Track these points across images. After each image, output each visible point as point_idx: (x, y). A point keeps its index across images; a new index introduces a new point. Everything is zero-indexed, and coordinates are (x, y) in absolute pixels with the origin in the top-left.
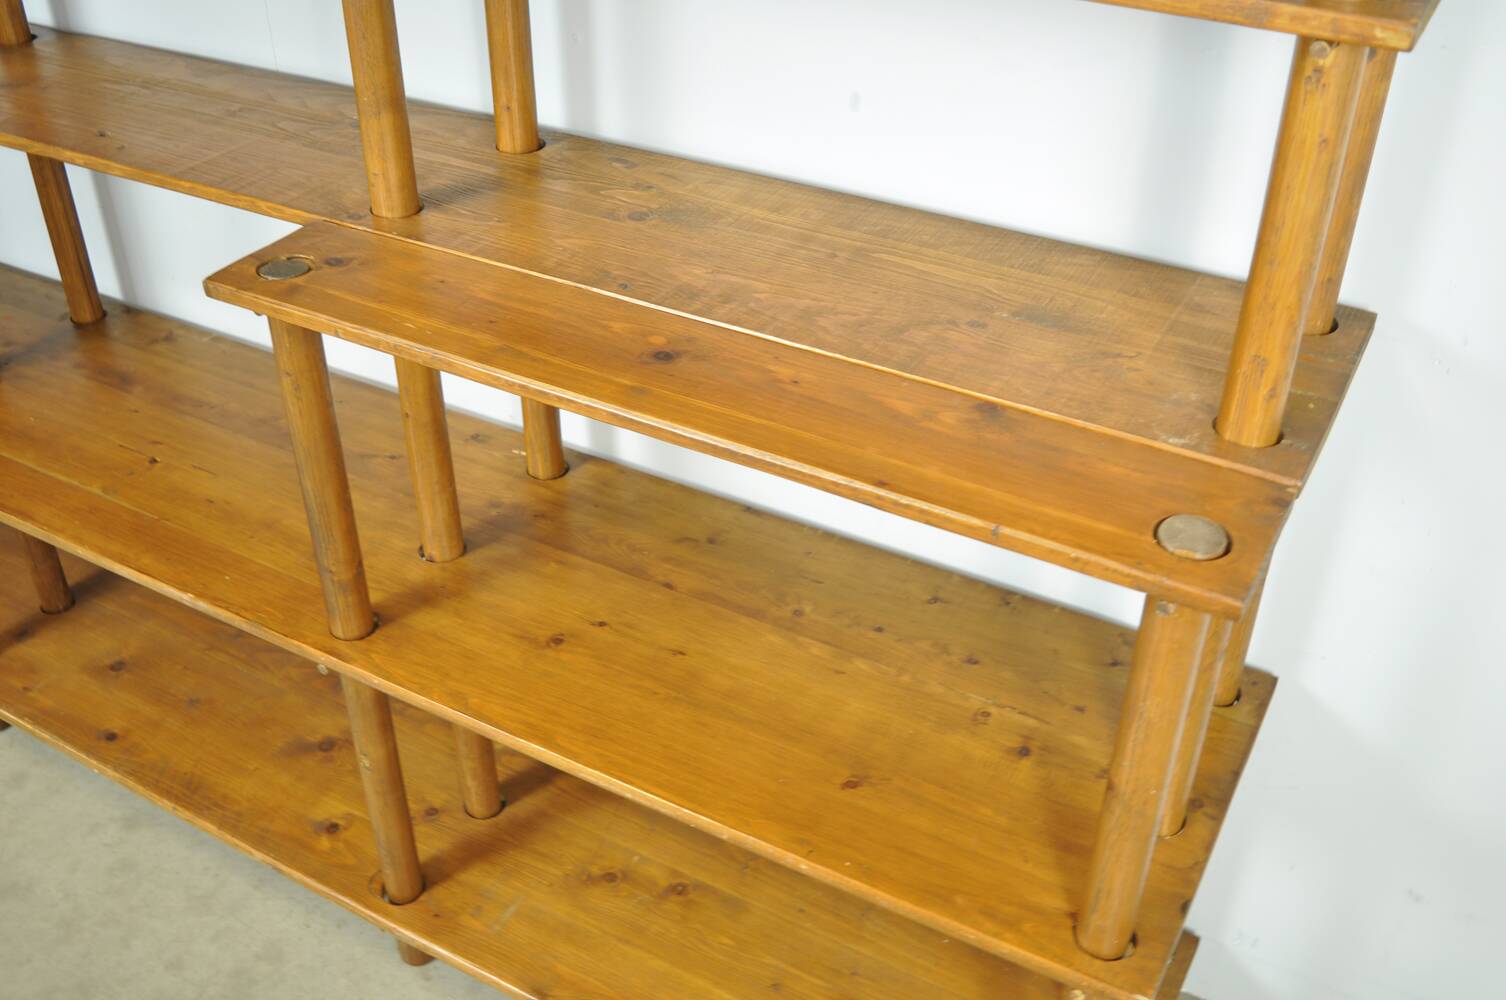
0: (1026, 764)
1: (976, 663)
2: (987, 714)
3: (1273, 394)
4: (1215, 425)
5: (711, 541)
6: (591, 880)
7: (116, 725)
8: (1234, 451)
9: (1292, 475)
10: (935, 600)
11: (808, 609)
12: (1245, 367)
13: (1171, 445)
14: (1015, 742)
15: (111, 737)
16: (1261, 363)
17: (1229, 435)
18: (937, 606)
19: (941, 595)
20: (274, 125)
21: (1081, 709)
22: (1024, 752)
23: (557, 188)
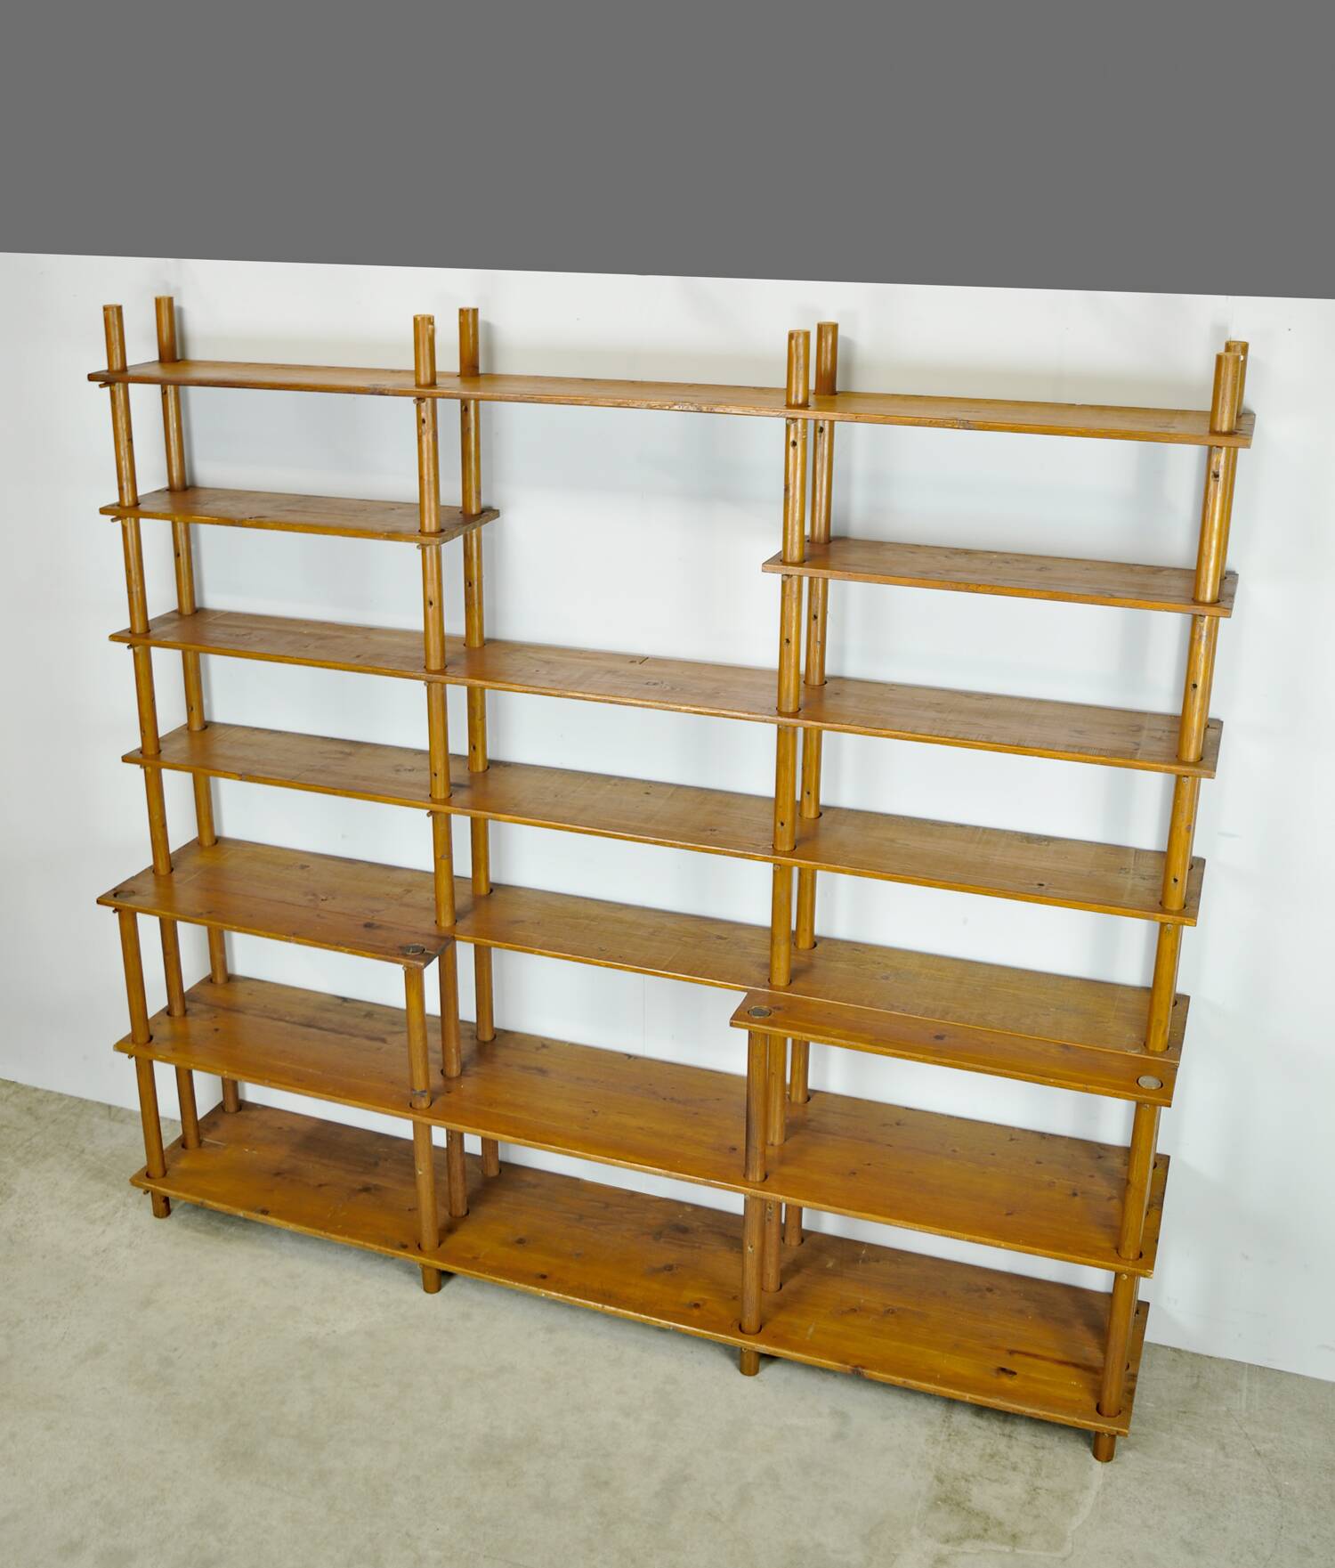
0: (1077, 1199)
1: (1040, 1163)
2: (1054, 1183)
3: (1165, 1032)
4: (1145, 1044)
5: (898, 1124)
6: (844, 1313)
7: (544, 1271)
8: (1154, 1053)
9: (1175, 1060)
10: (1012, 1140)
11: (957, 1149)
12: (1154, 1024)
13: (1133, 1053)
14: (1070, 1192)
15: (544, 1277)
16: (1160, 1022)
17: (1151, 1048)
18: (1014, 1142)
19: (1013, 1137)
20: (679, 939)
21: (1092, 1176)
22: (1075, 1195)
23: (841, 966)
